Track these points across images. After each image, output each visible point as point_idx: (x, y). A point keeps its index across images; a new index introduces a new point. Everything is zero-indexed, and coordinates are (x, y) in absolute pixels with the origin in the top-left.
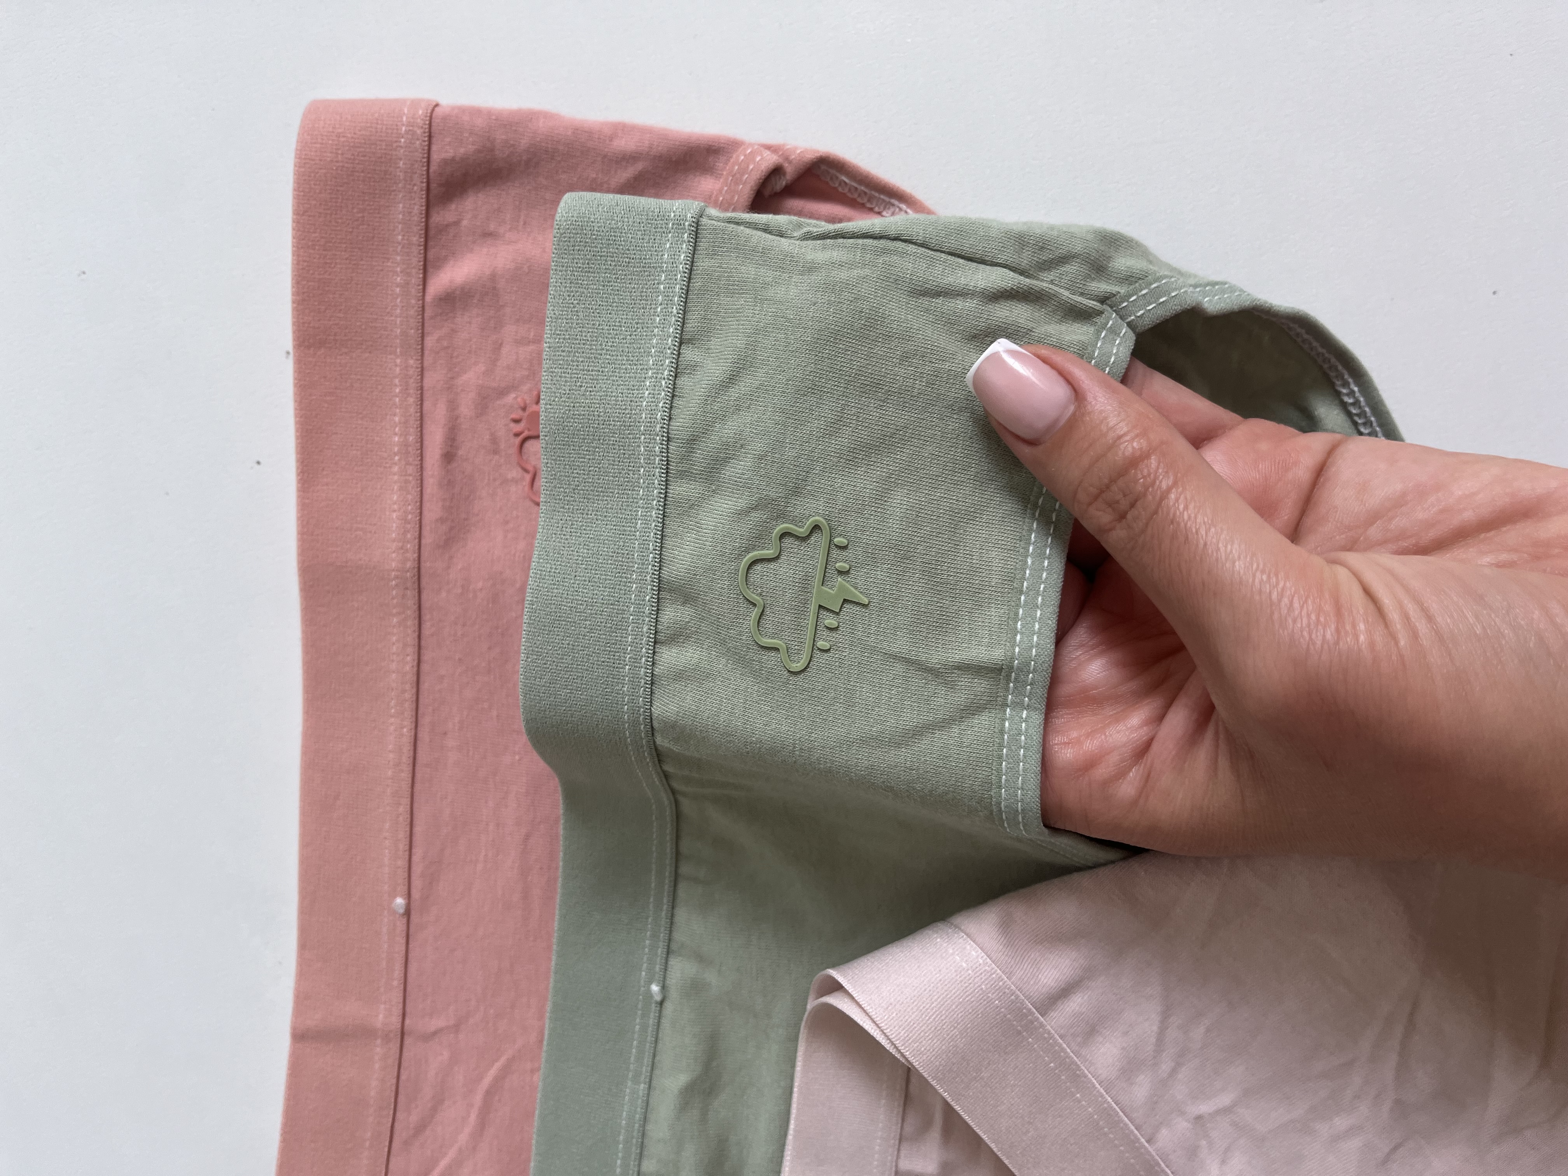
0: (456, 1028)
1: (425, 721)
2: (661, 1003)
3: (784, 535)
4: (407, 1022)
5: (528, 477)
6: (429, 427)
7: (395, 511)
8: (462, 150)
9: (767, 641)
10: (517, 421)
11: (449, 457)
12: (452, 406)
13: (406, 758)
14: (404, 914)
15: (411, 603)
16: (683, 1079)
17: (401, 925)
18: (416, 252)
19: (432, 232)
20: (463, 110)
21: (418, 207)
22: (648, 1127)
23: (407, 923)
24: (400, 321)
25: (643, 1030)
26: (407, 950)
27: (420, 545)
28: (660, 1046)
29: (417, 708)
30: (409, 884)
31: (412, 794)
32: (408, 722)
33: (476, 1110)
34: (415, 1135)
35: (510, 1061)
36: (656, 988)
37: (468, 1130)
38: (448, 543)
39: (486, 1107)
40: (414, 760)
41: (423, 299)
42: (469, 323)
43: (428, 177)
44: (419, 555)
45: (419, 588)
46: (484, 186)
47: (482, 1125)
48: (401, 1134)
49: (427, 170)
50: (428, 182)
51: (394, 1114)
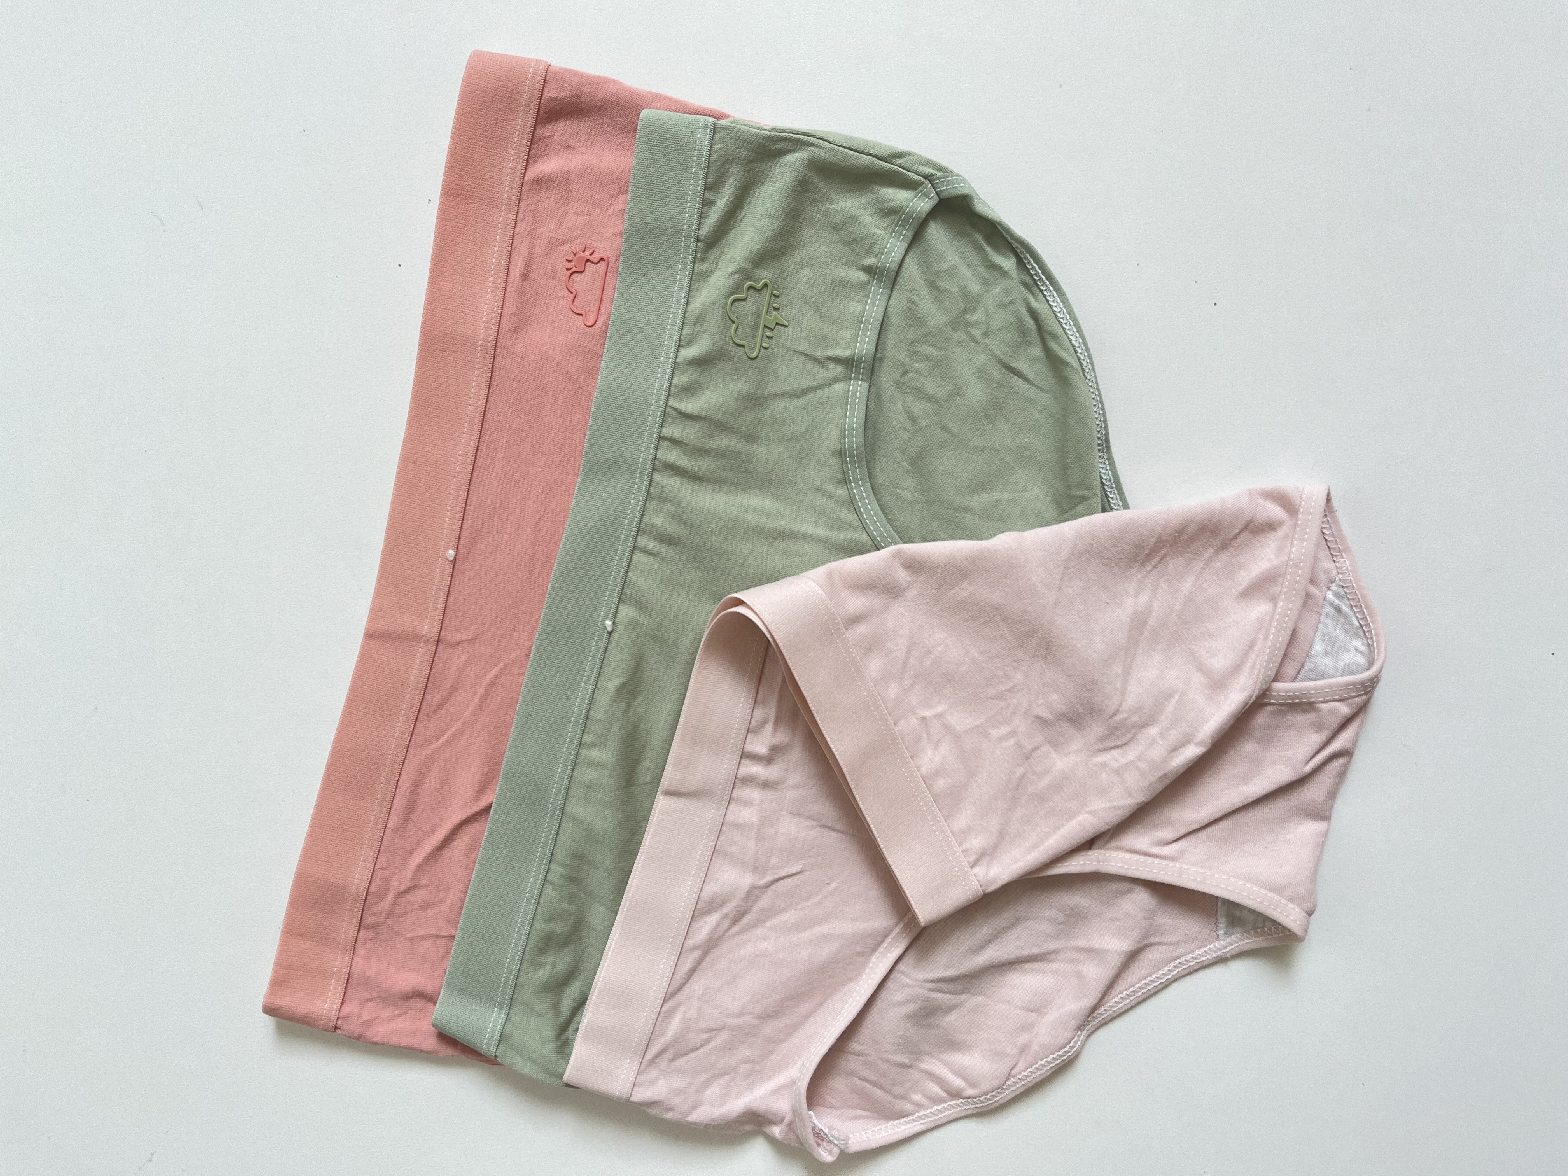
0: (474, 640)
1: (486, 438)
2: (610, 633)
3: (750, 287)
4: (442, 633)
5: (572, 296)
6: (515, 257)
7: (487, 304)
8: (562, 94)
10: (570, 261)
11: (525, 277)
12: (532, 246)
13: (470, 461)
14: (451, 561)
15: (488, 362)
16: (617, 681)
17: (449, 567)
18: (525, 149)
19: (535, 141)
20: (566, 70)
21: (530, 123)
22: (591, 713)
23: (454, 566)
24: (507, 190)
25: (597, 650)
26: (450, 585)
27: (499, 327)
28: (606, 661)
29: (481, 430)
30: (458, 543)
31: (469, 484)
32: (475, 438)
33: (478, 696)
34: (435, 711)
35: (506, 666)
36: (609, 623)
37: (471, 709)
38: (516, 329)
39: (486, 695)
40: (474, 463)
41: (523, 179)
42: (548, 199)
43: (539, 107)
44: (498, 334)
45: (494, 354)
46: (571, 117)
47: (481, 707)
48: (426, 709)
49: (540, 102)
50: (538, 109)
51: (424, 695)
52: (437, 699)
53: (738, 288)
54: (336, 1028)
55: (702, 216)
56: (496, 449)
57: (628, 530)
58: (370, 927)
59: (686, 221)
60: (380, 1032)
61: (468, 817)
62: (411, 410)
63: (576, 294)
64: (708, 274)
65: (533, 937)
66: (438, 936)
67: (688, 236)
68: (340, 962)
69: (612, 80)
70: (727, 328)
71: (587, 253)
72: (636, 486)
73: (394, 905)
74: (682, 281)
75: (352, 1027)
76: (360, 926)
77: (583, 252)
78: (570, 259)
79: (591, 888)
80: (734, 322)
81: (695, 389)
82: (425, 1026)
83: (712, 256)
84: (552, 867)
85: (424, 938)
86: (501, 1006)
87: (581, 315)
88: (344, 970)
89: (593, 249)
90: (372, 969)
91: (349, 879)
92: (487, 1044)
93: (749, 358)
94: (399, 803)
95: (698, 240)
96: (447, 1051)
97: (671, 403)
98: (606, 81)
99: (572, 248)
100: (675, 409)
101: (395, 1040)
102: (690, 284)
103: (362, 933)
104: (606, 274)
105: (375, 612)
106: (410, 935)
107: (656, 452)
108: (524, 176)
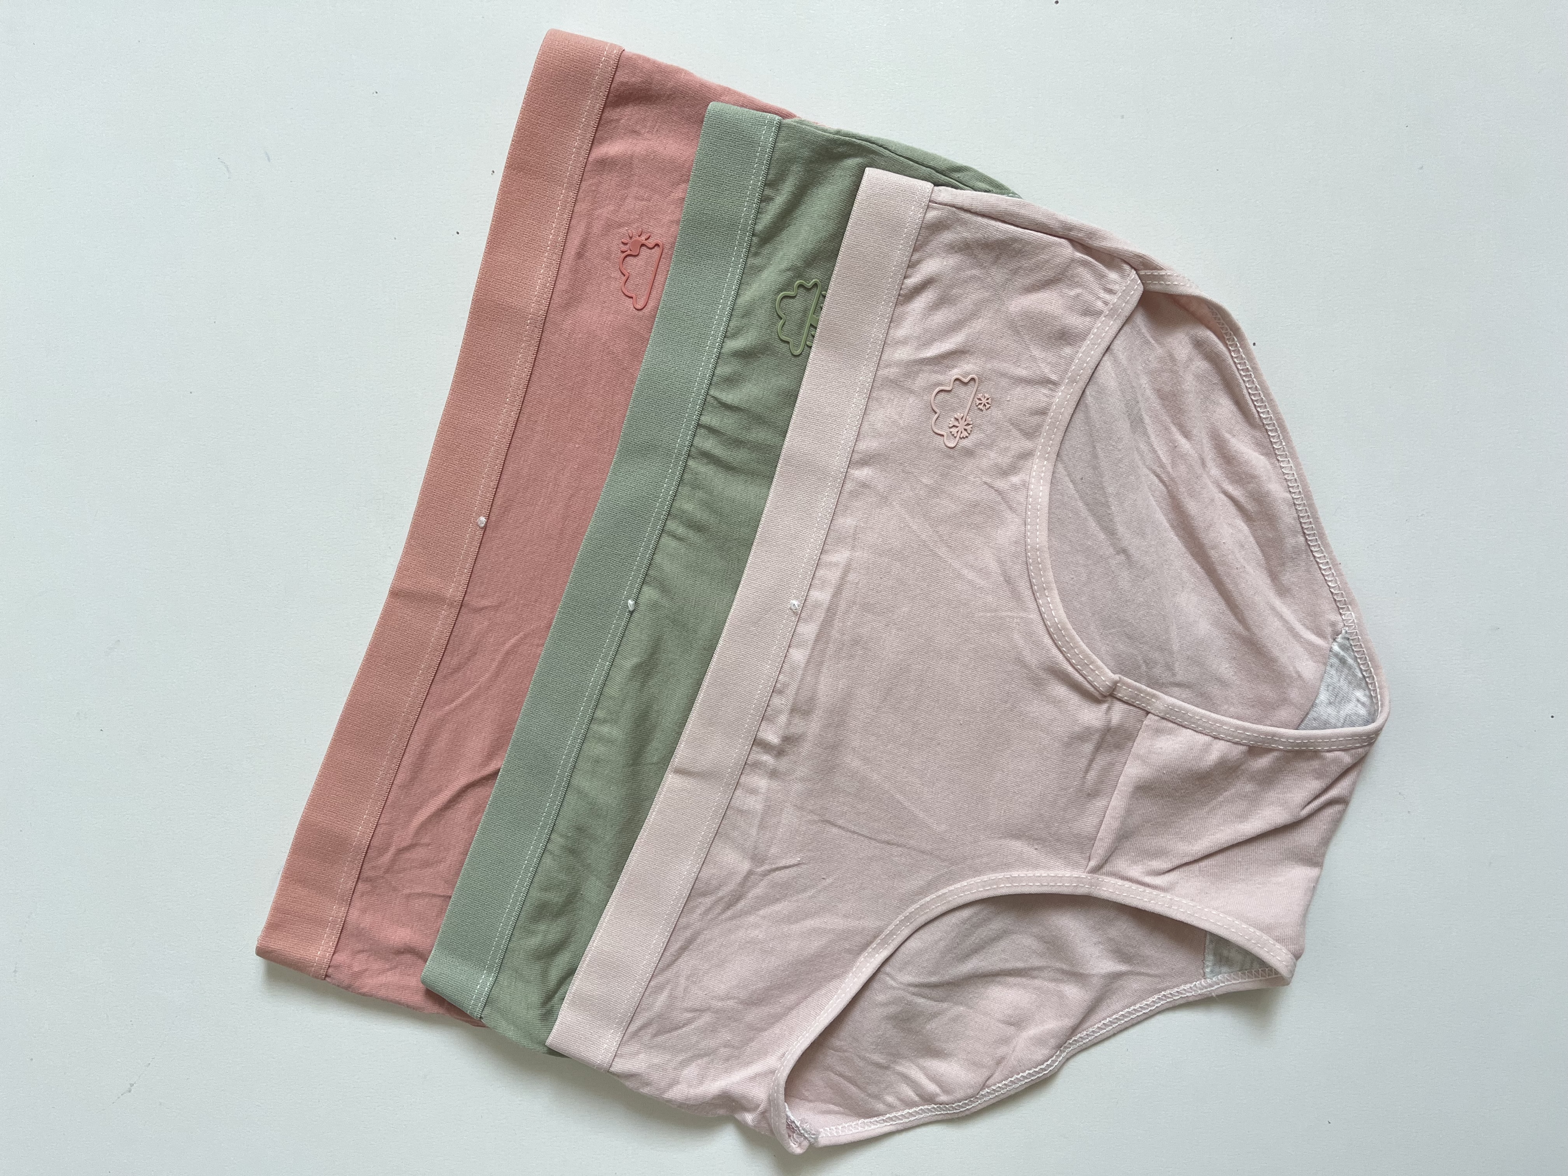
0: (496, 608)
1: (526, 410)
2: (631, 613)
3: (801, 286)
4: (466, 598)
5: (624, 278)
6: (572, 235)
7: (539, 279)
8: (634, 79)
11: (580, 255)
12: (589, 226)
13: (509, 431)
14: (482, 528)
15: (536, 336)
16: (635, 660)
17: (479, 533)
18: (591, 130)
19: (602, 122)
20: (639, 57)
21: (599, 105)
22: (606, 689)
23: (484, 533)
24: (571, 166)
25: (617, 628)
26: (478, 551)
27: (550, 303)
28: (625, 639)
29: (523, 401)
30: (490, 510)
31: (507, 454)
32: (516, 409)
33: (496, 663)
34: (452, 673)
35: (526, 636)
36: (631, 602)
37: (487, 675)
38: (567, 306)
39: (503, 663)
40: (513, 433)
41: (587, 159)
42: (610, 182)
43: (609, 90)
44: (548, 309)
45: (543, 328)
46: (640, 103)
47: (497, 674)
48: (443, 671)
49: (611, 85)
50: (609, 92)
51: (443, 657)
52: (455, 661)
53: (788, 285)
54: (326, 976)
55: (759, 211)
56: (536, 421)
57: (658, 513)
58: (368, 880)
59: (743, 214)
60: (369, 983)
61: (475, 781)
62: (456, 375)
63: (629, 277)
64: (760, 269)
65: (528, 904)
66: (434, 895)
67: (744, 230)
68: (336, 911)
69: (683, 70)
70: (775, 324)
71: (643, 238)
72: (670, 470)
73: (393, 861)
74: (733, 274)
75: (343, 976)
76: (358, 878)
77: (639, 236)
78: (625, 241)
79: (589, 861)
80: (781, 318)
81: (737, 381)
82: (414, 982)
83: (766, 250)
84: (552, 837)
85: (420, 895)
86: (490, 970)
87: (632, 298)
88: (339, 920)
89: (649, 234)
90: (367, 921)
91: (352, 831)
92: (473, 1004)
93: (792, 355)
94: (408, 760)
95: (753, 235)
96: (433, 1009)
97: (712, 392)
98: (678, 71)
99: (629, 231)
100: (716, 398)
101: (382, 993)
102: (742, 277)
103: (360, 885)
104: (660, 260)
105: (402, 570)
106: (407, 891)
107: (693, 439)
108: (588, 157)
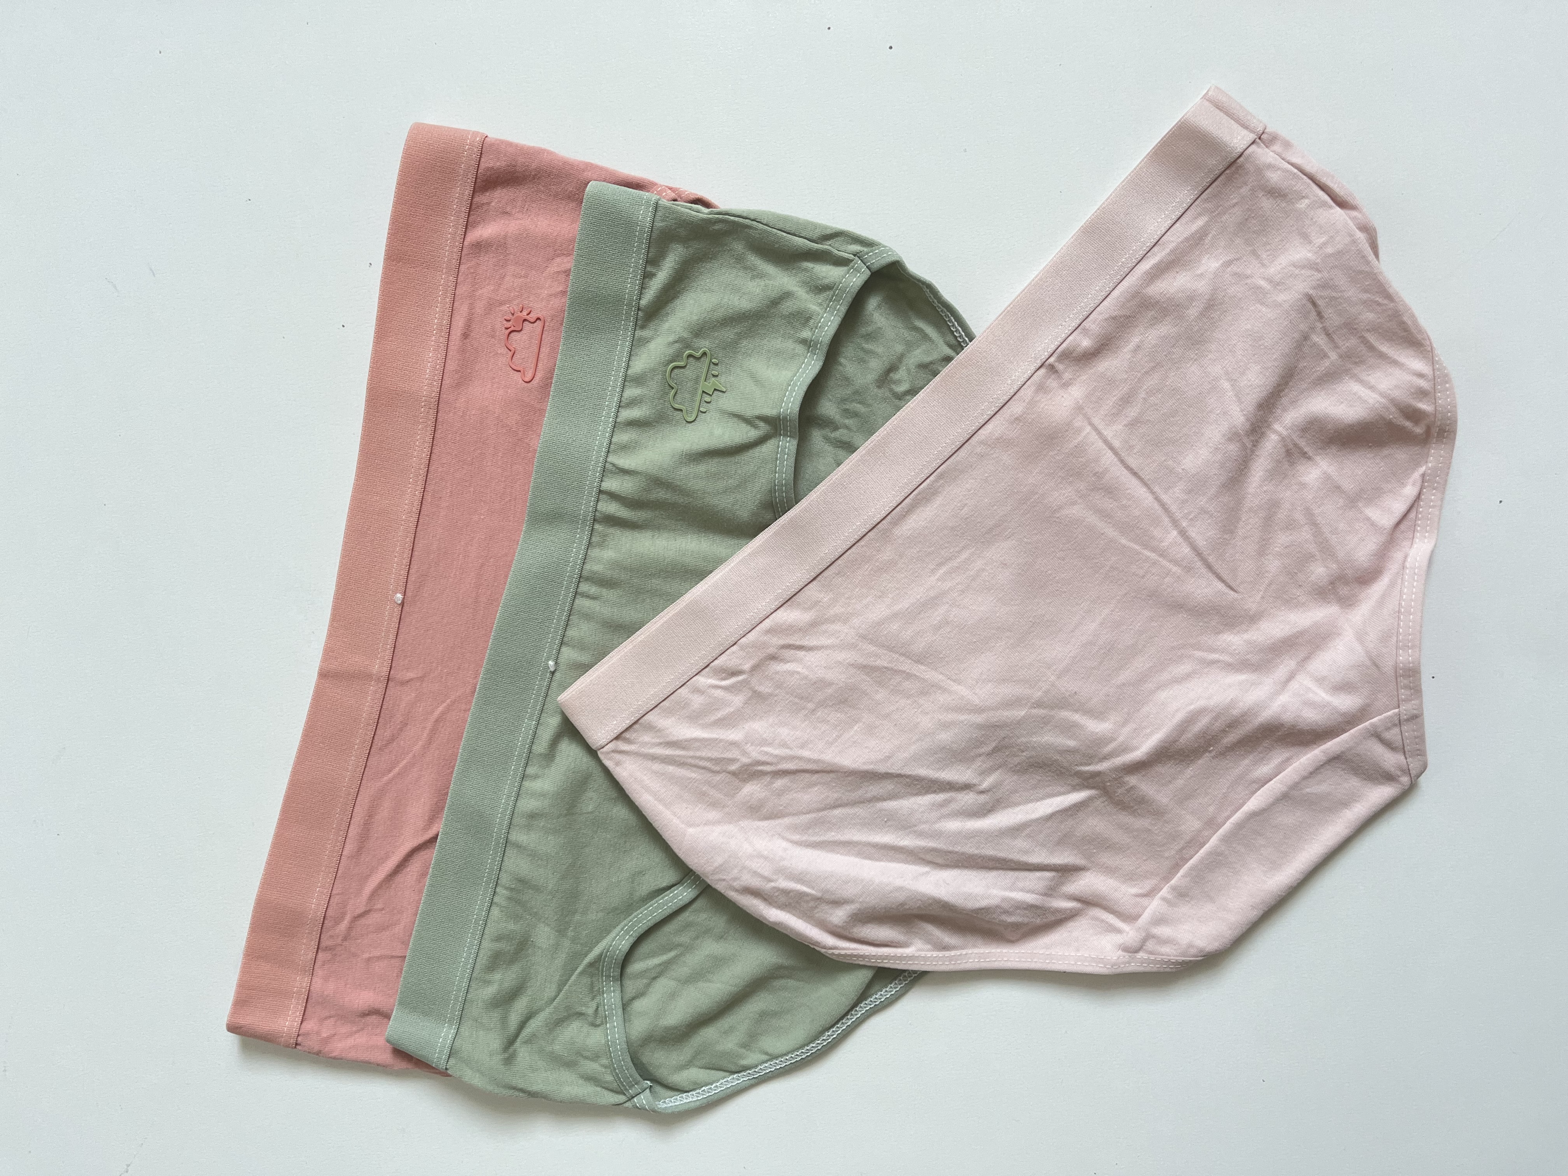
0: (421, 679)
1: (430, 489)
2: (553, 673)
3: (690, 356)
4: (392, 672)
5: (510, 354)
6: (456, 317)
7: (429, 362)
8: (498, 164)
9: (677, 406)
10: (507, 321)
11: (465, 336)
12: (471, 307)
13: (415, 509)
14: (399, 605)
15: (432, 417)
17: (397, 610)
18: (464, 215)
19: (474, 206)
20: (502, 142)
21: (468, 192)
22: (534, 747)
23: (402, 609)
24: (448, 252)
25: (540, 689)
26: (399, 627)
27: (441, 384)
28: (548, 699)
29: (426, 480)
30: (406, 587)
31: (416, 532)
32: (420, 488)
33: (427, 732)
34: (386, 745)
35: (453, 702)
36: (551, 663)
37: (420, 743)
38: (458, 385)
39: (434, 731)
40: (420, 511)
41: (463, 243)
42: (488, 261)
43: (476, 176)
44: (440, 390)
45: (437, 409)
46: (507, 186)
47: (430, 741)
48: (378, 743)
49: (477, 171)
50: (476, 178)
51: (376, 730)
52: (388, 734)
53: (677, 356)
54: (296, 1044)
55: (643, 287)
56: (440, 498)
57: (569, 577)
58: (328, 949)
59: (627, 291)
60: (338, 1047)
61: (419, 845)
62: (359, 462)
63: (515, 352)
64: (644, 341)
65: (481, 955)
66: (392, 957)
67: (629, 305)
68: (300, 982)
69: (545, 150)
70: (667, 394)
71: (525, 313)
72: (578, 536)
73: (350, 928)
74: (623, 346)
75: (312, 1043)
76: (318, 949)
77: (521, 312)
78: (508, 318)
79: (535, 910)
80: (673, 388)
81: (634, 448)
82: (381, 1041)
83: (652, 325)
84: (498, 890)
85: (380, 958)
86: (450, 1022)
87: (520, 371)
88: (304, 990)
89: (530, 309)
90: (331, 987)
91: (307, 904)
92: (437, 1056)
93: (687, 421)
94: (353, 831)
95: (639, 309)
96: (402, 1065)
97: (609, 460)
98: (540, 151)
99: (511, 308)
100: (614, 465)
101: (352, 1055)
102: (631, 349)
103: (320, 955)
104: (542, 333)
105: (329, 652)
106: (366, 955)
107: (597, 504)
108: (463, 241)
